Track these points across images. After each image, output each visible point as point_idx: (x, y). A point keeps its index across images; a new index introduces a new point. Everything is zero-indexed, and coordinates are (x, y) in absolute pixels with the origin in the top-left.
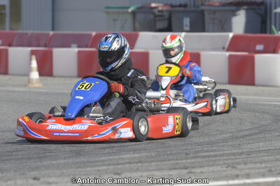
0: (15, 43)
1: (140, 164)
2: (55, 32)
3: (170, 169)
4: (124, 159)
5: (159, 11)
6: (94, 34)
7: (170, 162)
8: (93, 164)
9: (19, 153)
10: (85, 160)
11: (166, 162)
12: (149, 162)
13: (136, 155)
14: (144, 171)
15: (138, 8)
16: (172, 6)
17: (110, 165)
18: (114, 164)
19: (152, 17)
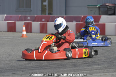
0: (50, 20)
1: (100, 70)
2: (67, 16)
3: (113, 72)
4: (94, 68)
5: (110, 7)
6: (82, 16)
7: (113, 69)
8: (81, 70)
9: (51, 66)
10: (78, 68)
11: (111, 69)
12: (104, 69)
13: (99, 66)
14: (102, 73)
15: (101, 6)
16: (115, 4)
17: (88, 70)
18: (90, 70)
19: (107, 9)
